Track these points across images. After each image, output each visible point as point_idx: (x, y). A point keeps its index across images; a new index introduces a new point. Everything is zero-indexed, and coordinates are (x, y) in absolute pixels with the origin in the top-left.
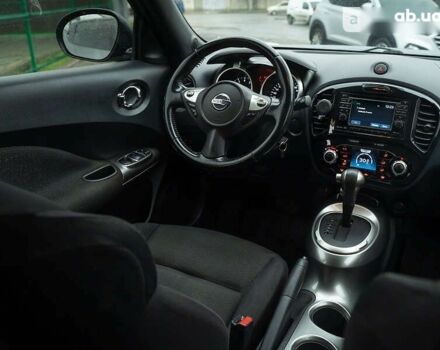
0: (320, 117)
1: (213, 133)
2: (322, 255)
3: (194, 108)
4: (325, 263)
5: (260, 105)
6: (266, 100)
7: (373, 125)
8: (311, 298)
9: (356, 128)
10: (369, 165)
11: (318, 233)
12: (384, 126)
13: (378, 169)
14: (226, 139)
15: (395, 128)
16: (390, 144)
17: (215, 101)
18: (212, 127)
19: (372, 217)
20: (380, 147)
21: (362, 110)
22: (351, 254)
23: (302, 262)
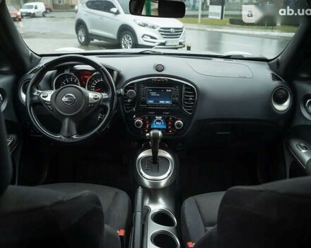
0: (129, 101)
1: (67, 120)
2: (147, 183)
3: (50, 105)
4: (150, 187)
5: (95, 99)
6: (99, 95)
7: (161, 102)
8: (148, 210)
9: (151, 105)
10: (162, 125)
11: (141, 171)
12: (167, 102)
13: (167, 127)
14: (76, 123)
15: (173, 103)
16: (172, 112)
17: (64, 99)
18: (66, 117)
19: (168, 155)
20: (167, 115)
21: (153, 94)
22: (163, 179)
23: (140, 190)
